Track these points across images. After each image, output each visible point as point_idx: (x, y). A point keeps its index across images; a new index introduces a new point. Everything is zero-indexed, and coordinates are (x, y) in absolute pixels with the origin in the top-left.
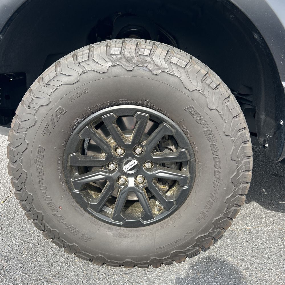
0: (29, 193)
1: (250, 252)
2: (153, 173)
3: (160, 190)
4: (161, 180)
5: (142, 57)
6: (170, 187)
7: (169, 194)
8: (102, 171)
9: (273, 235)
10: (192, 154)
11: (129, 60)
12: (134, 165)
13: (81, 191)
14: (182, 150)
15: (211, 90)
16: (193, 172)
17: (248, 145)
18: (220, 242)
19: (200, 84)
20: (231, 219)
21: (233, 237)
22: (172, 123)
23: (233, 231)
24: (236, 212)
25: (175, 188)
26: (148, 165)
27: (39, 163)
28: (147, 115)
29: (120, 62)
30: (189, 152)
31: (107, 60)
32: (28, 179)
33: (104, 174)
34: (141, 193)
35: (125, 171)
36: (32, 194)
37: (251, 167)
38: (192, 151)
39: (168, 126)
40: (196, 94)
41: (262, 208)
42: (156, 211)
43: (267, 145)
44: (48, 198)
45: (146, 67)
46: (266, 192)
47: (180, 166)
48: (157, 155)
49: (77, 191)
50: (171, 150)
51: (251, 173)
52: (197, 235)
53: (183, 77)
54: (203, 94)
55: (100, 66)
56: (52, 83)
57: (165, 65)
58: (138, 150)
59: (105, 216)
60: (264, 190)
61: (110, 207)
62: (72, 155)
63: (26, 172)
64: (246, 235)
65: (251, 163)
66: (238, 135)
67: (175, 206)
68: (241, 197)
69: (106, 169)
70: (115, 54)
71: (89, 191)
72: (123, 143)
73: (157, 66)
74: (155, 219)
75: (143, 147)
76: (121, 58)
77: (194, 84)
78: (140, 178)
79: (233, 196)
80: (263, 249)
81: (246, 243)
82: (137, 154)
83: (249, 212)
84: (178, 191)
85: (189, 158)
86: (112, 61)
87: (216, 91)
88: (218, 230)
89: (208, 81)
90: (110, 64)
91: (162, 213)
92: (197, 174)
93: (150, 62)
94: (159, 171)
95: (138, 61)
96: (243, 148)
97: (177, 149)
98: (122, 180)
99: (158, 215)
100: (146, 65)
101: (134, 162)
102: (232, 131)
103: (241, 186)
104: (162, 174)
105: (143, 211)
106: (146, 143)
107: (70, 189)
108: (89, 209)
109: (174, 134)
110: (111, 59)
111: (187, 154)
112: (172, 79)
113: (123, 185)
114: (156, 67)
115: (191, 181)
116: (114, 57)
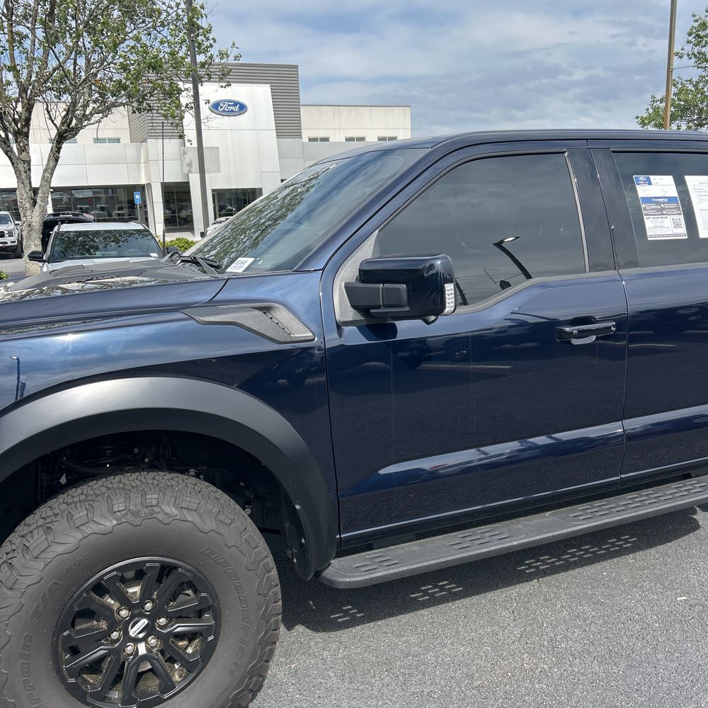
0: (9, 700)
1: (298, 696)
2: (169, 630)
3: (180, 648)
4: (180, 636)
5: (150, 508)
6: (190, 641)
7: (190, 650)
8: (103, 644)
9: (324, 667)
10: (214, 596)
11: (135, 514)
12: (143, 626)
13: (76, 679)
14: (203, 594)
15: (226, 527)
16: (217, 617)
17: (272, 573)
18: (261, 695)
19: (214, 523)
20: (268, 661)
21: (276, 684)
22: (189, 567)
23: (275, 675)
24: (271, 652)
25: (198, 640)
26: (162, 621)
27: (25, 657)
28: (158, 565)
29: (126, 518)
30: (211, 596)
31: (111, 518)
32: (8, 681)
33: (107, 647)
34: (157, 660)
35: (133, 636)
36: (13, 701)
37: (280, 597)
38: (214, 593)
39: (183, 571)
40: (212, 534)
41: (310, 632)
42: (177, 678)
43: (295, 560)
44: (37, 699)
45: (155, 518)
46: (314, 605)
47: (200, 614)
48: (172, 607)
49: (72, 680)
50: (188, 595)
51: (280, 603)
52: (232, 693)
53: (196, 519)
54: (219, 534)
55: (102, 526)
56: (43, 555)
57: (174, 511)
58: (149, 606)
59: (111, 703)
60: (311, 602)
61: (115, 689)
62: (66, 633)
63: (6, 672)
64: (292, 676)
65: (279, 591)
66: (261, 565)
67: (201, 664)
68: (275, 632)
69: (107, 640)
70: (119, 511)
71: (84, 676)
72: (130, 602)
73: (167, 514)
74: (177, 689)
75: (153, 601)
76: (126, 514)
77: (210, 525)
78: (153, 641)
79: (265, 634)
80: (313, 689)
81: (293, 686)
82: (147, 611)
83: (294, 642)
84: (202, 645)
85: (211, 602)
86: (116, 519)
87: (232, 526)
88: (255, 679)
89: (222, 518)
90: (115, 522)
91: (185, 677)
92: (223, 619)
93: (159, 512)
94: (177, 625)
95: (145, 513)
96: (268, 578)
97: (195, 593)
98: (129, 649)
99: (180, 682)
100: (155, 516)
101: (144, 622)
102: (254, 563)
103: (272, 620)
104: (180, 628)
105: (160, 682)
106: (158, 595)
107: (63, 680)
108: (89, 700)
109: (191, 578)
110: (115, 516)
111: (209, 598)
112: (184, 525)
113: (131, 655)
114: (166, 516)
115: (216, 629)
116: (118, 514)
